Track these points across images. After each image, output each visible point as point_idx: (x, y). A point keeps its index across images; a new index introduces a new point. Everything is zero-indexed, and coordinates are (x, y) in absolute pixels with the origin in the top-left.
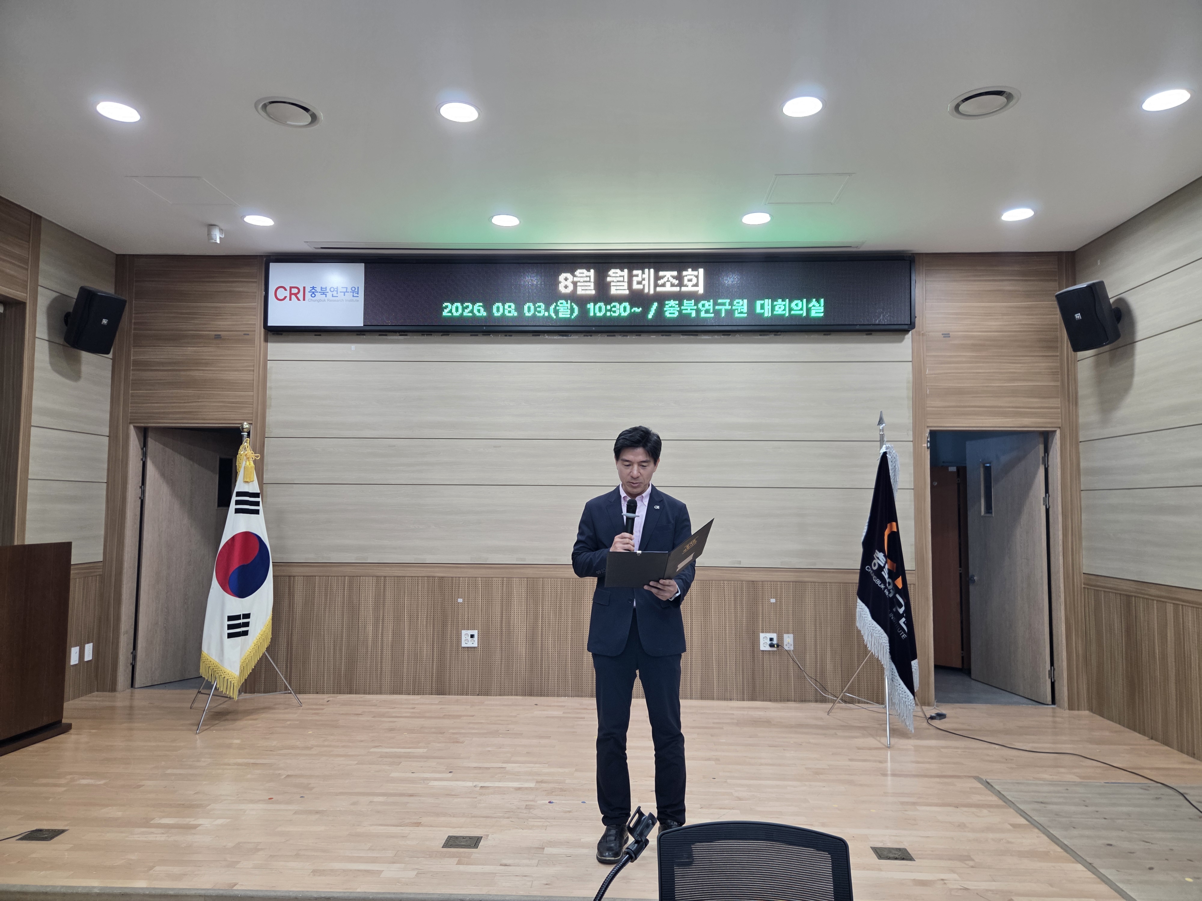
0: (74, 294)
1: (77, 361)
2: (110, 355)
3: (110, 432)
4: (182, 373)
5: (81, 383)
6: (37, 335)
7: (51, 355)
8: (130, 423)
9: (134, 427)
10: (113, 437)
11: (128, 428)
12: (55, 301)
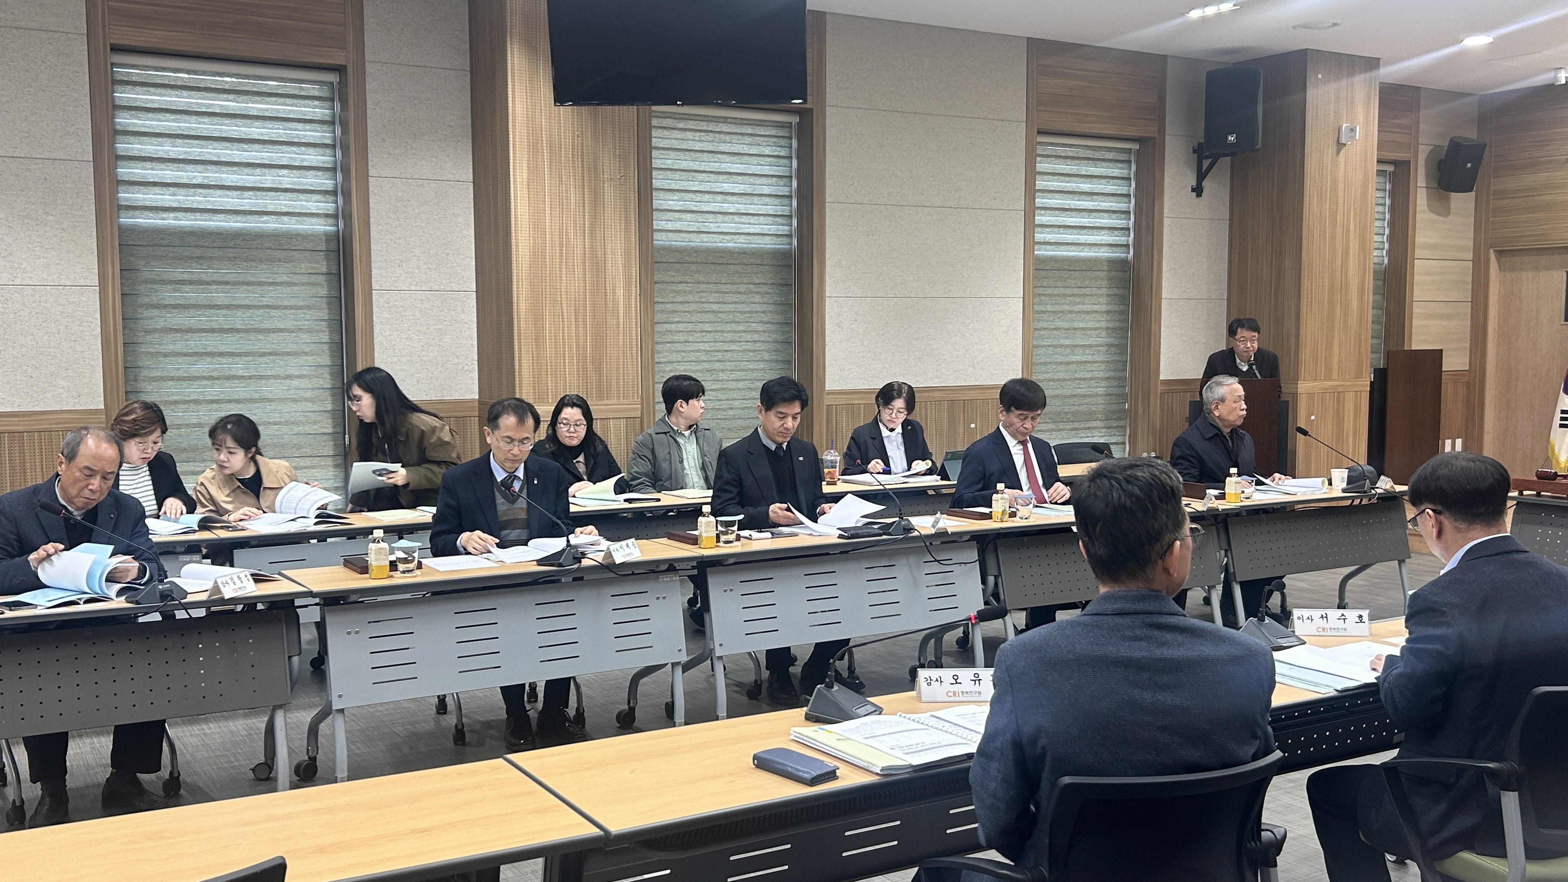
0: (1446, 143)
1: (1448, 200)
2: (1473, 193)
3: (1473, 257)
4: (1535, 198)
5: (1451, 217)
6: (1418, 185)
7: (1428, 199)
8: (1491, 248)
9: (1494, 251)
10: (1476, 261)
11: (1488, 252)
12: (1432, 152)
